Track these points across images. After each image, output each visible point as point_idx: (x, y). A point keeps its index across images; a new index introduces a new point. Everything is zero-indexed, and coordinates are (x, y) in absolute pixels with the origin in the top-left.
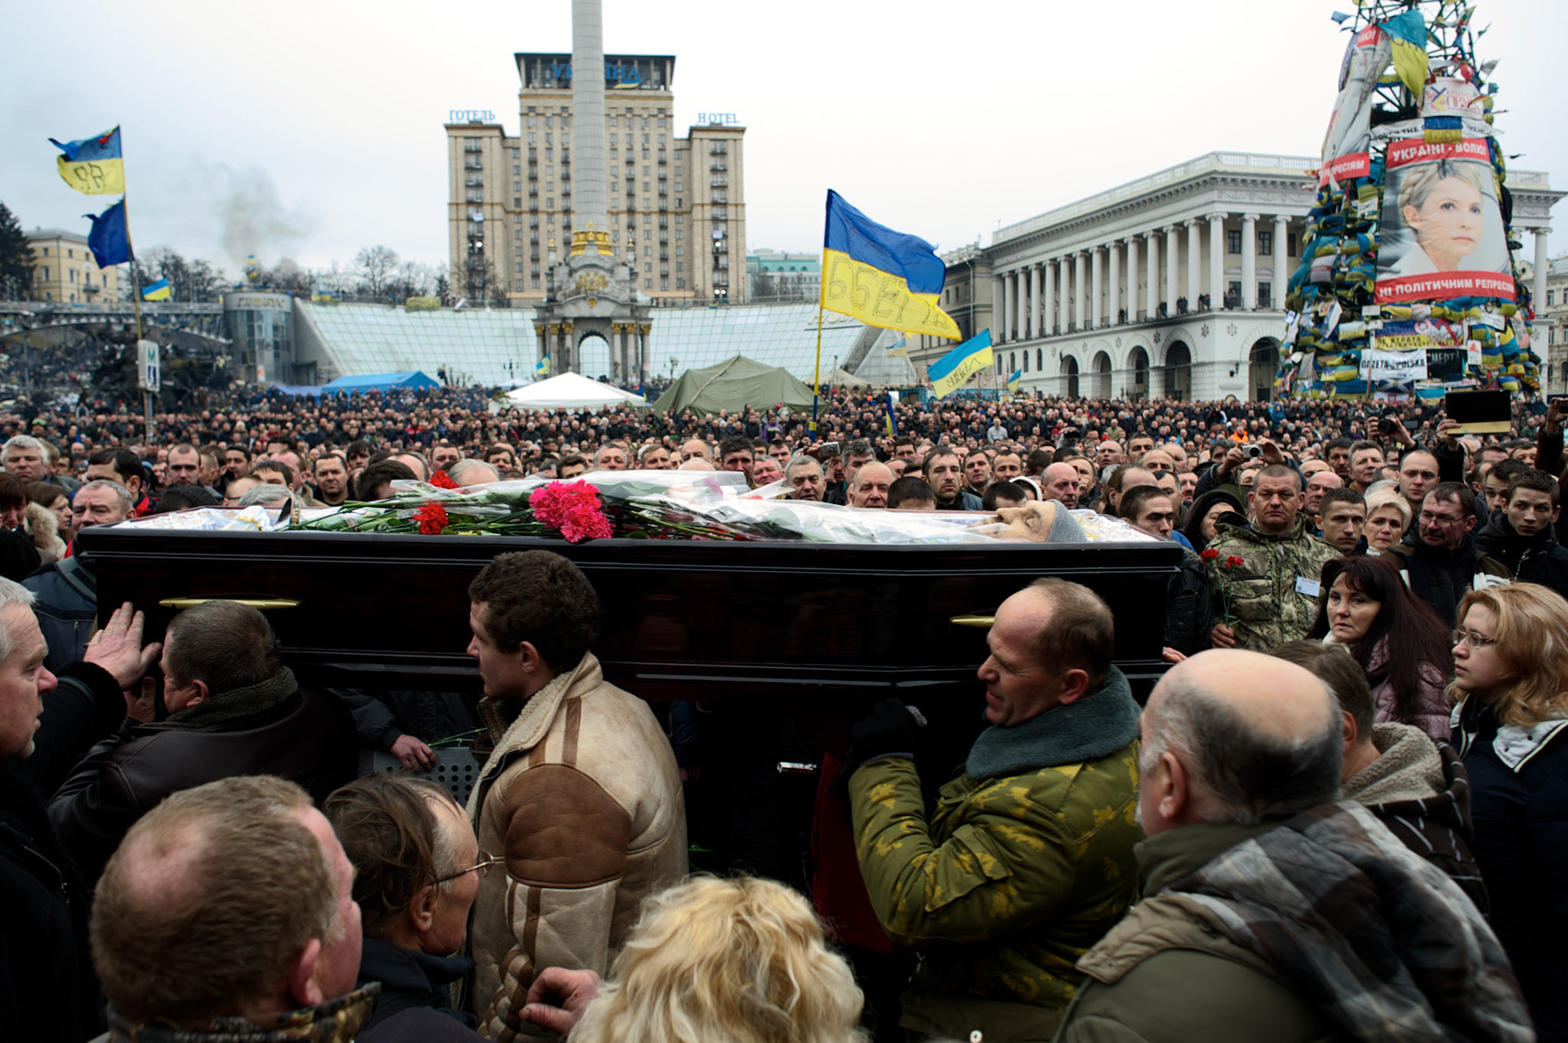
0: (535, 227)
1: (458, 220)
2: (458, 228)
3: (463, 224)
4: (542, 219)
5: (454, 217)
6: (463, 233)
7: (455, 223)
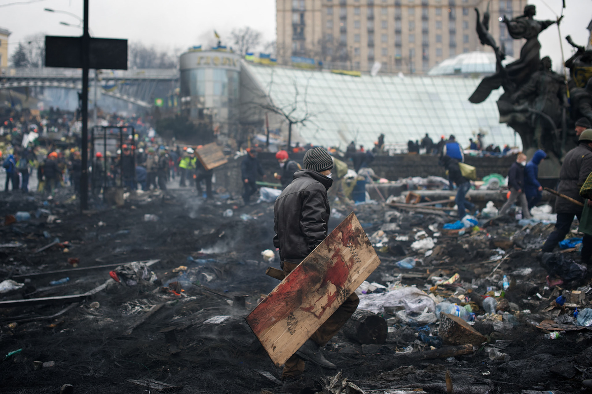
0: (344, 18)
1: (284, 11)
2: (284, 18)
3: (288, 14)
4: (350, 11)
5: (281, 7)
6: (288, 22)
7: (281, 14)
